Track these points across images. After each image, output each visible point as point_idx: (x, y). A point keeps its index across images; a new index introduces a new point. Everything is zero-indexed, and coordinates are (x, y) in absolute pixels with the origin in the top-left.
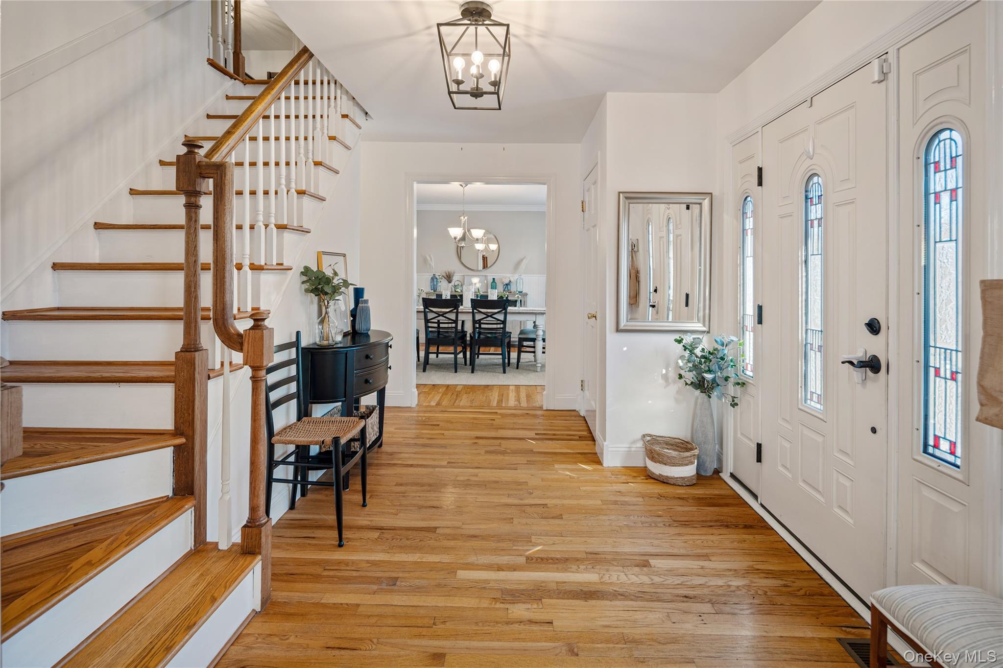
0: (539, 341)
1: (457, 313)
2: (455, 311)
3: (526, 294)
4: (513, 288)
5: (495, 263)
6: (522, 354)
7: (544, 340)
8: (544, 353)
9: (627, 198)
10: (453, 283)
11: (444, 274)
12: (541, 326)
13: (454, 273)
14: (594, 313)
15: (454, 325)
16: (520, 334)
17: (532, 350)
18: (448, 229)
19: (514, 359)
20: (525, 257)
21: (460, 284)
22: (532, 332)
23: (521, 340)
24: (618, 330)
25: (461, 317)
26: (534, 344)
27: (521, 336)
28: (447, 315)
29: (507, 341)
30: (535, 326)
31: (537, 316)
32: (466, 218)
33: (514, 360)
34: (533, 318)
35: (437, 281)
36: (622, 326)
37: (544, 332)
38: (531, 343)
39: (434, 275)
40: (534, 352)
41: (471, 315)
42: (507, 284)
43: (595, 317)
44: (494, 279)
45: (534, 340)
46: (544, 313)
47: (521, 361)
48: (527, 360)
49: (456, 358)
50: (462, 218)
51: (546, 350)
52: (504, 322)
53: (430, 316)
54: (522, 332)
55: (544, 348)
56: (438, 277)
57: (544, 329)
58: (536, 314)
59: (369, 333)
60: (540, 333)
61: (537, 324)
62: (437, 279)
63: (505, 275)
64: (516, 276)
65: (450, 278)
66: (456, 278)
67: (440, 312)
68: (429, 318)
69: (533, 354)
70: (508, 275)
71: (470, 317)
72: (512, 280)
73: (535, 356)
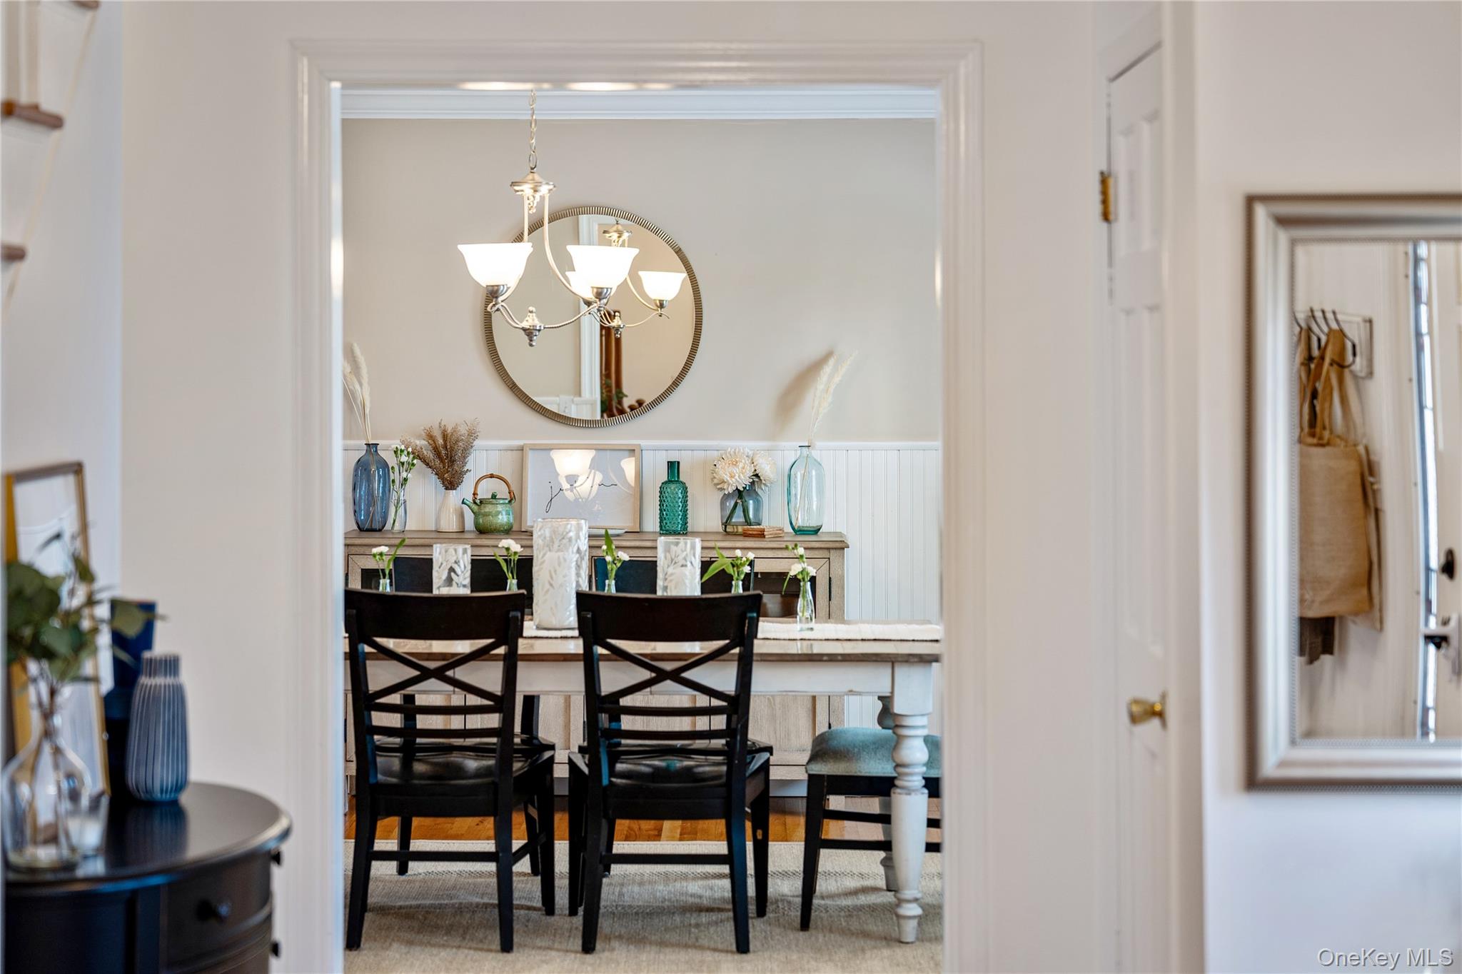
0: (909, 791)
1: (511, 663)
2: (501, 650)
3: (840, 546)
4: (773, 516)
5: (676, 383)
6: (824, 853)
7: (933, 787)
8: (933, 847)
9: (1283, 222)
10: (465, 490)
11: (421, 443)
12: (922, 721)
13: (472, 435)
14: (1152, 696)
15: (493, 721)
16: (814, 757)
17: (873, 832)
18: (461, 247)
19: (785, 875)
20: (829, 355)
21: (503, 492)
22: (876, 746)
23: (820, 787)
24: (1254, 781)
25: (528, 681)
26: (887, 805)
27: (822, 769)
28: (460, 673)
29: (751, 791)
30: (887, 715)
31: (902, 672)
32: (544, 189)
33: (784, 885)
34: (877, 679)
35: (387, 482)
36: (1269, 766)
37: (933, 744)
38: (872, 805)
39: (372, 448)
40: (886, 846)
41: (578, 671)
42: (739, 493)
43: (1160, 715)
44: (673, 466)
45: (883, 787)
46: (935, 659)
47: (822, 885)
48: (852, 884)
49: (505, 879)
50: (527, 189)
51: (947, 835)
52: (737, 705)
53: (381, 675)
54: (823, 748)
55: (934, 823)
56: (391, 461)
57: (935, 733)
58: (892, 660)
59: (185, 799)
60: (916, 752)
61: (898, 708)
62: (384, 465)
63: (730, 444)
64: (788, 451)
65: (452, 461)
66: (478, 463)
67: (431, 656)
68: (373, 687)
69: (881, 854)
70: (747, 446)
71: (574, 678)
72: (766, 470)
73: (888, 864)
